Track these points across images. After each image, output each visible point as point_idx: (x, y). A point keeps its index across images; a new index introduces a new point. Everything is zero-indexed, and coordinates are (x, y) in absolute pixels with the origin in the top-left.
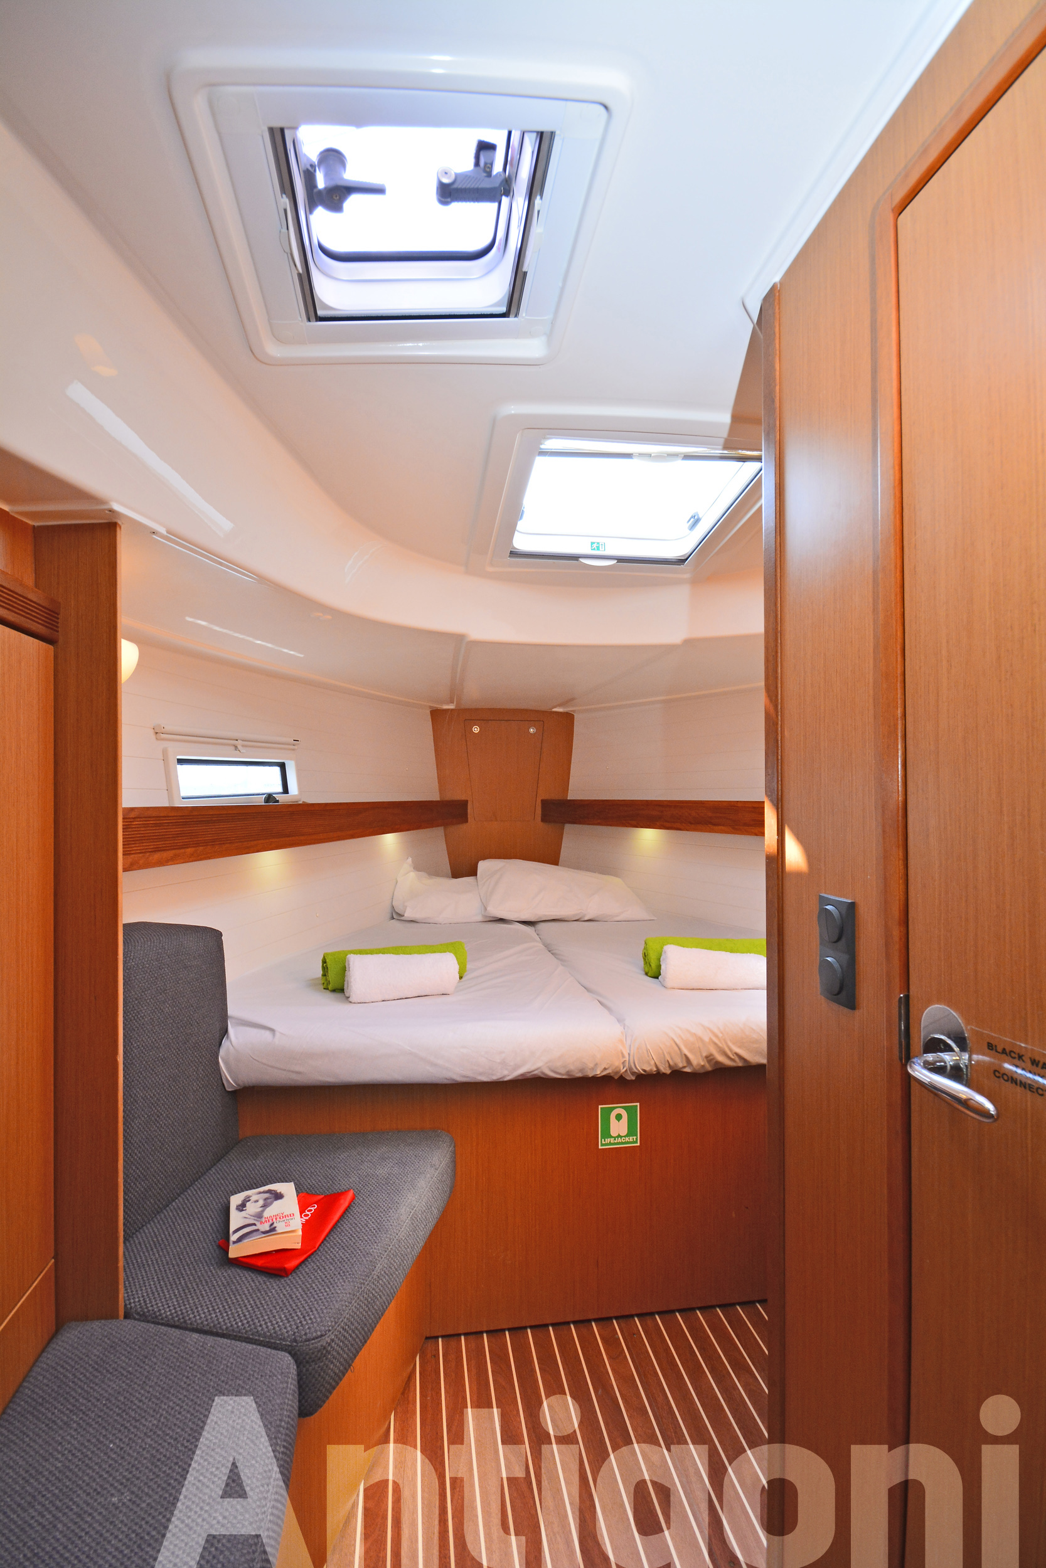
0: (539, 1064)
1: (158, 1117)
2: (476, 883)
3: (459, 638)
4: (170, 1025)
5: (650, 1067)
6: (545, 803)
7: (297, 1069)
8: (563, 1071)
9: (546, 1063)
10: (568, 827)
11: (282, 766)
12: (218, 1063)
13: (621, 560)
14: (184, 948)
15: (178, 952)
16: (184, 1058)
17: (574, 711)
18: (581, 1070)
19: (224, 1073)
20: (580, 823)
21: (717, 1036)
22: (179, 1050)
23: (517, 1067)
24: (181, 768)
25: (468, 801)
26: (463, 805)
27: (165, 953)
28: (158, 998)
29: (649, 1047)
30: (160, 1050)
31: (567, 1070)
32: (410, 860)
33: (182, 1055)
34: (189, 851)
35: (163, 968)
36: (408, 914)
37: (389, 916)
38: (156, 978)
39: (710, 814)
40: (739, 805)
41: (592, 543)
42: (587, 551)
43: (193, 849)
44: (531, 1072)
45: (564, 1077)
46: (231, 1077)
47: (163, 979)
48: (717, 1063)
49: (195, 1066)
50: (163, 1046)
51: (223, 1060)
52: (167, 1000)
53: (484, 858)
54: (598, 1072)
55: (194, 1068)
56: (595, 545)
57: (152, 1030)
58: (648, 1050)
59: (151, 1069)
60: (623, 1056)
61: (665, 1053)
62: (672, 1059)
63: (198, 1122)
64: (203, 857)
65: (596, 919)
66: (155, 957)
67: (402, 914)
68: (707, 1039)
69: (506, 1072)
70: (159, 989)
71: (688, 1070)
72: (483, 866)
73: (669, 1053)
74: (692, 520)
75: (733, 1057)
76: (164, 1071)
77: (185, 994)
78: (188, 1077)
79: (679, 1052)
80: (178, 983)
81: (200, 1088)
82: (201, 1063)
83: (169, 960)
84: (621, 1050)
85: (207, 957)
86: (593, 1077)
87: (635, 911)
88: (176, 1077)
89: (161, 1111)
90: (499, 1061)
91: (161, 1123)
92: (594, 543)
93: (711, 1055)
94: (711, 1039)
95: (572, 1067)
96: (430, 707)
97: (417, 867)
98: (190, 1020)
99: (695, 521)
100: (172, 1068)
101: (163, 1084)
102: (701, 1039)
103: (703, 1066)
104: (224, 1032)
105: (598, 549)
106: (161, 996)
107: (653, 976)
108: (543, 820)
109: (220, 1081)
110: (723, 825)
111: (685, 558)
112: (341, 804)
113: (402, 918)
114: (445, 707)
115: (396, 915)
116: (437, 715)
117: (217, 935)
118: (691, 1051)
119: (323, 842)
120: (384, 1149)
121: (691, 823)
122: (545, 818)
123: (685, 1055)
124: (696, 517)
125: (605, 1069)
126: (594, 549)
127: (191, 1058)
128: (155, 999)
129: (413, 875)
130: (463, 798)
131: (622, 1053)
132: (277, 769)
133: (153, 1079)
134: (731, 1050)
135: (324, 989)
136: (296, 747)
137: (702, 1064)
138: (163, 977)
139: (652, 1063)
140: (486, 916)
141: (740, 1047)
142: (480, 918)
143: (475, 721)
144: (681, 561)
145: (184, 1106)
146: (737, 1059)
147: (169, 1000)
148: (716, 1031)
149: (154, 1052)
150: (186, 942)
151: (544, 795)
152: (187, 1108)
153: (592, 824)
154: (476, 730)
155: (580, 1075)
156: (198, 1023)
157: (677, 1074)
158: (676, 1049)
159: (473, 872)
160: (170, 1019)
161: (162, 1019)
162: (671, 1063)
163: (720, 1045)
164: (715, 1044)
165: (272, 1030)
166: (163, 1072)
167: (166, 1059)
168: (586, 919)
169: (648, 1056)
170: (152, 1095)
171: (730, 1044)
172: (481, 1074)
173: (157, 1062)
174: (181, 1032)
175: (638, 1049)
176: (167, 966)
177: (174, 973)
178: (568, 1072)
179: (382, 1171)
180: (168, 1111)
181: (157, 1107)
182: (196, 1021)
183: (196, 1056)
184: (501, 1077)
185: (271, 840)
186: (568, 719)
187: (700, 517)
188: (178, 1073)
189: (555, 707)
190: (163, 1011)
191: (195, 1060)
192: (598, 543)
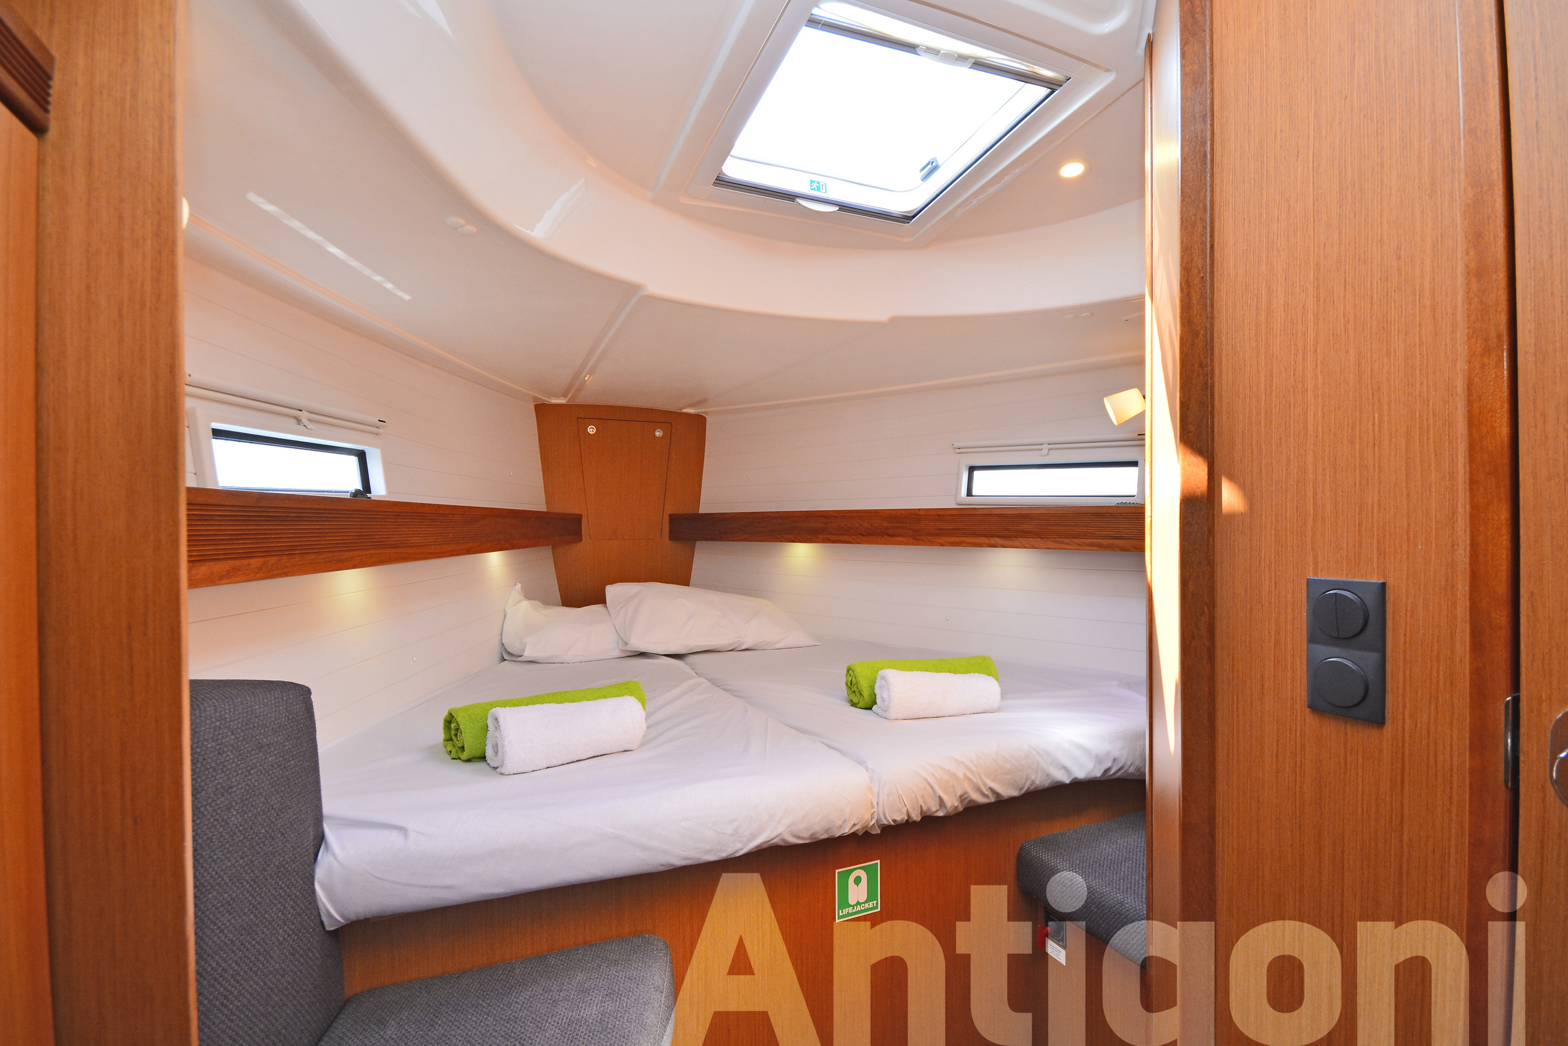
0: (780, 830)
1: (225, 998)
2: (607, 612)
3: (630, 289)
4: (240, 844)
5: (900, 817)
6: (673, 518)
7: (447, 881)
8: (806, 834)
9: (789, 827)
10: (700, 545)
11: (362, 456)
12: (313, 891)
13: (844, 207)
14: (256, 717)
15: (247, 724)
16: (263, 894)
17: (706, 413)
18: (826, 831)
19: (324, 905)
20: (721, 540)
21: (970, 770)
22: (255, 882)
23: (753, 836)
24: (219, 445)
25: (581, 515)
26: (577, 520)
27: (225, 727)
28: (219, 802)
29: (901, 792)
30: (225, 887)
31: (811, 832)
32: (519, 586)
33: (261, 889)
34: (255, 562)
35: (224, 752)
36: (528, 654)
37: (497, 657)
38: (214, 770)
39: (886, 524)
40: (921, 513)
41: (812, 182)
42: (805, 189)
43: (261, 560)
44: (769, 841)
45: (806, 842)
46: (336, 910)
47: (225, 769)
48: (971, 801)
49: (280, 903)
50: (230, 880)
51: (319, 883)
52: (234, 804)
53: (612, 583)
54: (846, 830)
55: (279, 906)
56: (815, 184)
57: (210, 857)
58: (900, 797)
59: (212, 922)
60: (873, 807)
61: (918, 797)
62: (925, 803)
63: (287, 990)
64: (276, 572)
65: (752, 648)
66: (211, 735)
67: (520, 654)
68: (961, 776)
69: (738, 846)
70: (219, 786)
71: (941, 814)
72: (612, 591)
73: (923, 797)
74: (929, 166)
75: (987, 793)
76: (233, 921)
77: (261, 791)
78: (270, 924)
79: (932, 794)
80: (250, 774)
81: (289, 936)
82: (289, 896)
83: (233, 737)
84: (871, 800)
85: (291, 727)
86: (839, 836)
87: (796, 637)
88: (251, 927)
89: (229, 988)
90: (730, 832)
91: (231, 1006)
92: (814, 182)
93: (966, 793)
94: (965, 775)
95: (817, 828)
96: (535, 398)
97: (529, 595)
98: (270, 831)
99: (931, 168)
100: (245, 914)
101: (232, 942)
102: (954, 776)
103: (956, 807)
104: (320, 838)
105: (819, 190)
106: (223, 799)
107: (864, 706)
108: (671, 538)
109: (318, 918)
110: (902, 536)
111: (912, 215)
112: (455, 507)
113: (520, 659)
114: (554, 401)
115: (507, 655)
116: (542, 410)
117: (303, 693)
118: (945, 791)
119: (435, 558)
120: (580, 977)
121: (862, 535)
122: (674, 536)
123: (940, 797)
124: (934, 164)
125: (854, 825)
126: (814, 189)
127: (273, 892)
128: (213, 804)
129: (526, 604)
130: (577, 511)
131: (872, 803)
132: (353, 460)
133: (215, 939)
134: (985, 785)
135: (453, 759)
136: (381, 431)
137: (956, 805)
138: (225, 766)
139: (905, 810)
140: (623, 651)
141: (994, 780)
142: (617, 653)
143: (591, 420)
144: (907, 218)
145: (266, 971)
146: (990, 795)
147: (237, 804)
148: (969, 764)
149: (215, 893)
150: (257, 707)
151: (671, 509)
152: (271, 972)
153: (731, 541)
154: (592, 430)
155: (825, 836)
156: (282, 834)
157: (929, 822)
158: (930, 790)
159: (601, 600)
160: (239, 834)
161: (227, 836)
162: (924, 808)
163: (975, 780)
164: (970, 780)
165: (402, 830)
166: (231, 924)
167: (234, 901)
168: (743, 648)
169: (900, 803)
170: (214, 965)
171: (985, 778)
172: (707, 852)
173: (221, 909)
174: (258, 853)
175: (888, 795)
176: (230, 748)
177: (243, 759)
178: (812, 834)
179: (590, 1011)
180: (240, 985)
181: (224, 982)
182: (280, 832)
183: (281, 888)
184: (731, 852)
185: (371, 552)
186: (699, 422)
187: (940, 163)
188: (255, 919)
189: (685, 408)
190: (227, 823)
191: (280, 894)
192: (818, 183)
